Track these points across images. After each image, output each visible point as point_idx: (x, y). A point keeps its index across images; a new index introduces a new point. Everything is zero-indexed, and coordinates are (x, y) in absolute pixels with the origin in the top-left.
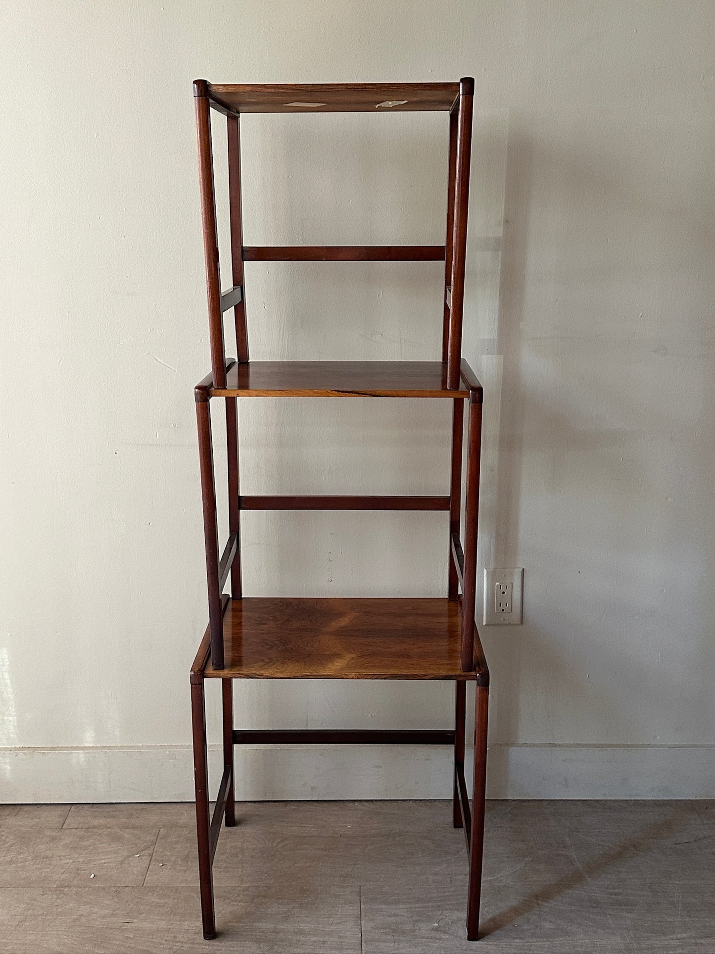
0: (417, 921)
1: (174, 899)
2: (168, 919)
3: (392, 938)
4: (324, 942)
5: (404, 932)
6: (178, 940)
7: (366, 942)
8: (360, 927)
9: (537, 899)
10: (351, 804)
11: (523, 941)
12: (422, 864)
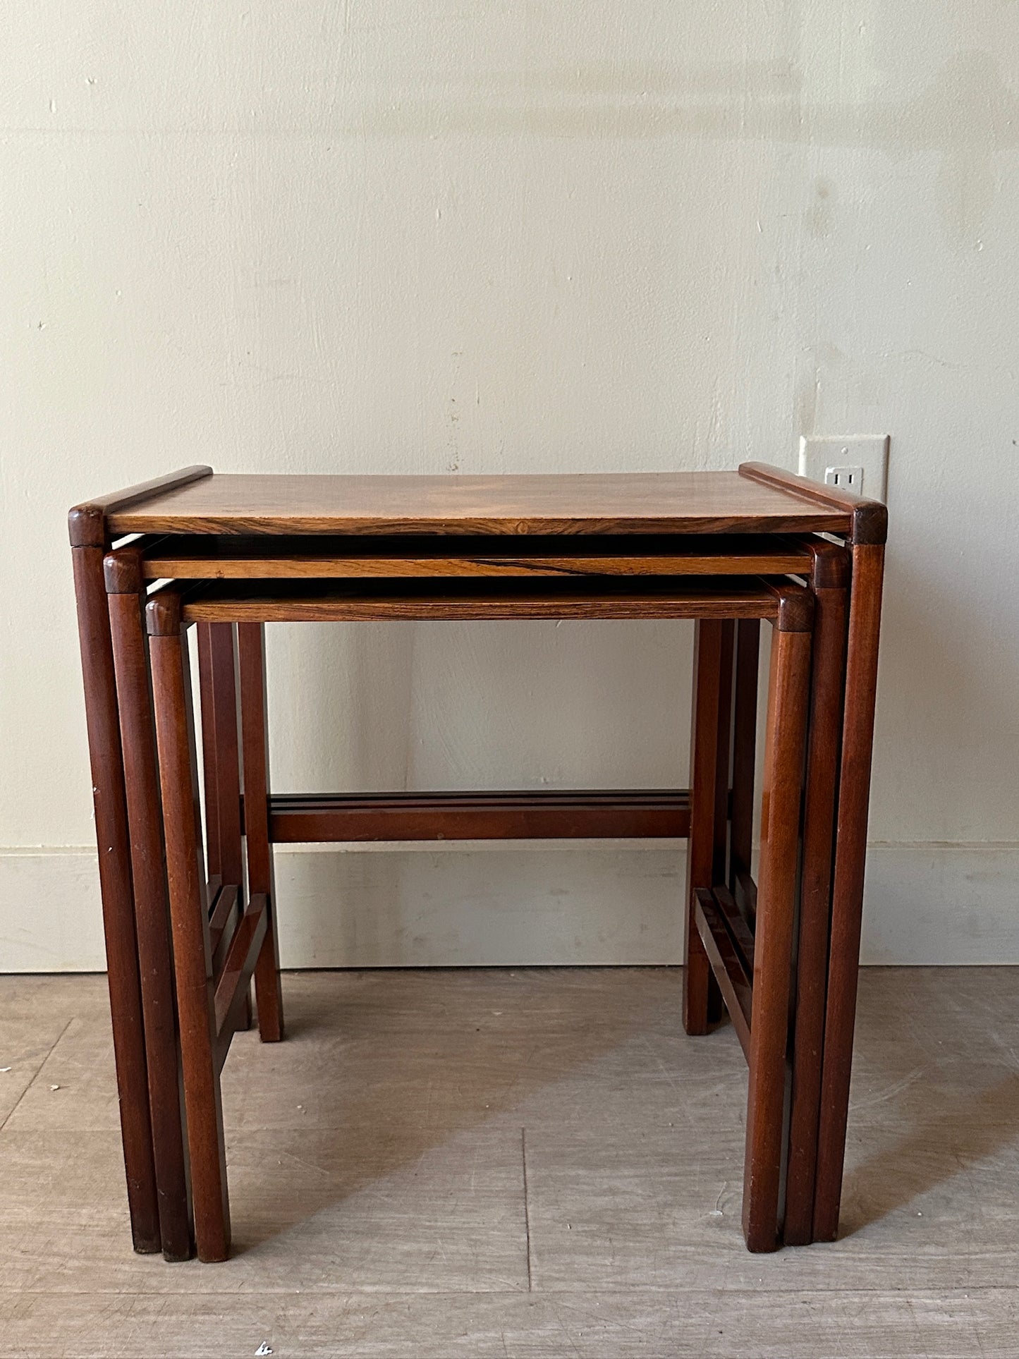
0: (666, 1205)
1: (69, 1157)
2: (42, 1200)
3: (607, 1244)
4: (432, 1255)
5: (636, 1231)
6: (55, 1250)
7: (539, 1254)
8: (524, 1219)
9: (957, 1156)
10: (501, 975)
11: (945, 1250)
12: (669, 1085)
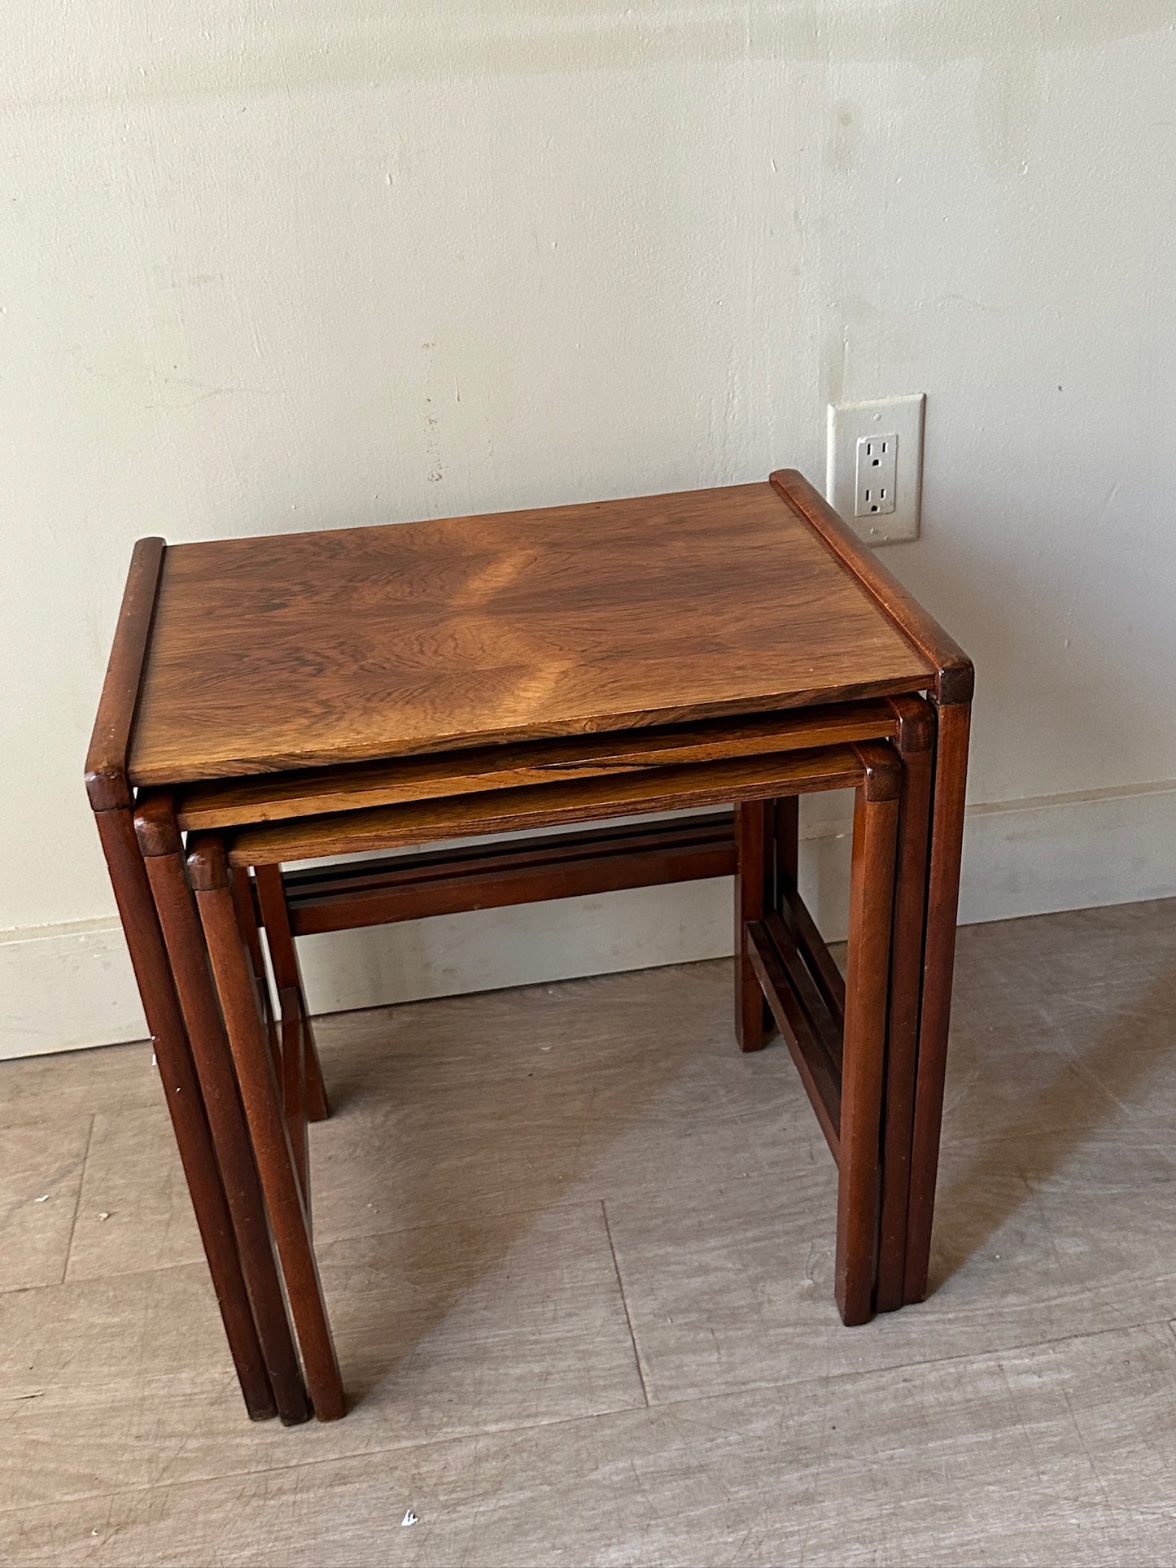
0: (759, 1279)
1: (146, 1308)
2: (136, 1368)
3: (710, 1336)
4: (545, 1376)
5: (735, 1316)
6: (169, 1429)
7: (648, 1359)
8: (625, 1316)
9: (1025, 1180)
10: (539, 993)
11: (1027, 1299)
12: (736, 1123)
